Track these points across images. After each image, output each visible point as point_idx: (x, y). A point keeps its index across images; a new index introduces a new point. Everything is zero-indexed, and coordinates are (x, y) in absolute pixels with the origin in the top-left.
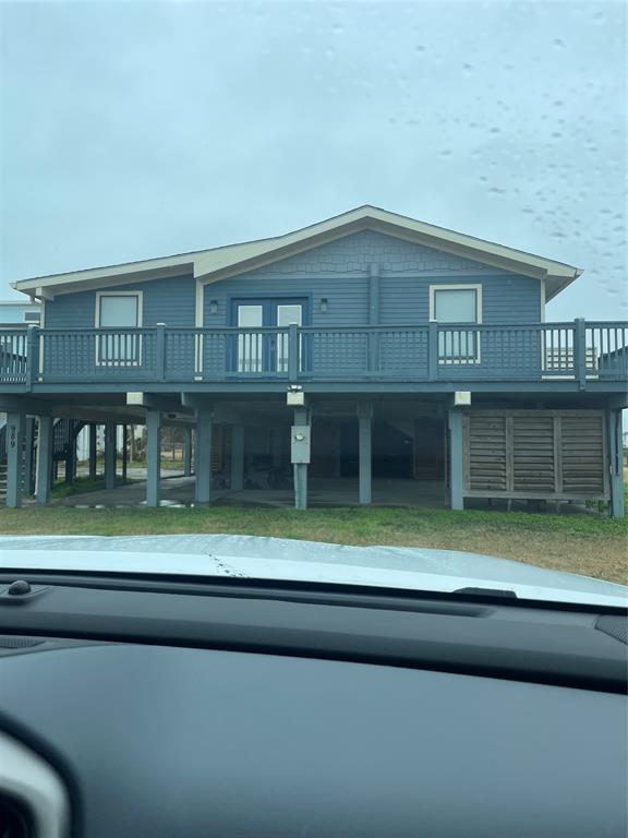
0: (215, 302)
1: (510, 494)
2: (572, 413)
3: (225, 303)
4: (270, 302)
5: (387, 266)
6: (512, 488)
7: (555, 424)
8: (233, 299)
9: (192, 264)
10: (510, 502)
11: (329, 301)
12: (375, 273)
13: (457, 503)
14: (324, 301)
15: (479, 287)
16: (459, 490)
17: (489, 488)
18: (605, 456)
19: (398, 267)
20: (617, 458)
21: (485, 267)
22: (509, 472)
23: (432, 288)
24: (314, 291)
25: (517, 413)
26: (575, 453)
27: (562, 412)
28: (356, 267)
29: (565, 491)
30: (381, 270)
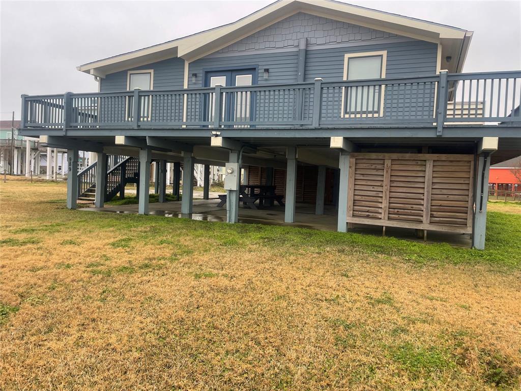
0: (195, 75)
1: (385, 223)
2: (443, 157)
3: (201, 75)
4: (231, 72)
5: (313, 41)
6: (387, 218)
7: (428, 166)
8: (207, 73)
9: (177, 48)
10: (384, 228)
11: (270, 71)
12: (303, 47)
13: (342, 227)
14: (267, 70)
15: (384, 53)
16: (344, 217)
17: (368, 217)
18: (471, 194)
19: (322, 40)
20: (482, 197)
21: (390, 36)
22: (385, 204)
23: (347, 56)
24: (260, 63)
25: (395, 156)
26: (445, 192)
27: (435, 156)
28: (291, 43)
29: (431, 223)
30: (307, 44)
